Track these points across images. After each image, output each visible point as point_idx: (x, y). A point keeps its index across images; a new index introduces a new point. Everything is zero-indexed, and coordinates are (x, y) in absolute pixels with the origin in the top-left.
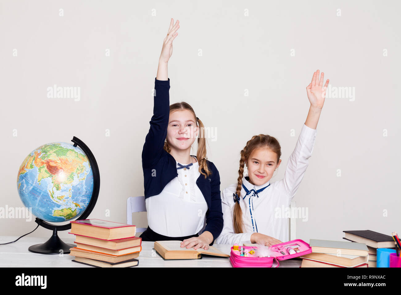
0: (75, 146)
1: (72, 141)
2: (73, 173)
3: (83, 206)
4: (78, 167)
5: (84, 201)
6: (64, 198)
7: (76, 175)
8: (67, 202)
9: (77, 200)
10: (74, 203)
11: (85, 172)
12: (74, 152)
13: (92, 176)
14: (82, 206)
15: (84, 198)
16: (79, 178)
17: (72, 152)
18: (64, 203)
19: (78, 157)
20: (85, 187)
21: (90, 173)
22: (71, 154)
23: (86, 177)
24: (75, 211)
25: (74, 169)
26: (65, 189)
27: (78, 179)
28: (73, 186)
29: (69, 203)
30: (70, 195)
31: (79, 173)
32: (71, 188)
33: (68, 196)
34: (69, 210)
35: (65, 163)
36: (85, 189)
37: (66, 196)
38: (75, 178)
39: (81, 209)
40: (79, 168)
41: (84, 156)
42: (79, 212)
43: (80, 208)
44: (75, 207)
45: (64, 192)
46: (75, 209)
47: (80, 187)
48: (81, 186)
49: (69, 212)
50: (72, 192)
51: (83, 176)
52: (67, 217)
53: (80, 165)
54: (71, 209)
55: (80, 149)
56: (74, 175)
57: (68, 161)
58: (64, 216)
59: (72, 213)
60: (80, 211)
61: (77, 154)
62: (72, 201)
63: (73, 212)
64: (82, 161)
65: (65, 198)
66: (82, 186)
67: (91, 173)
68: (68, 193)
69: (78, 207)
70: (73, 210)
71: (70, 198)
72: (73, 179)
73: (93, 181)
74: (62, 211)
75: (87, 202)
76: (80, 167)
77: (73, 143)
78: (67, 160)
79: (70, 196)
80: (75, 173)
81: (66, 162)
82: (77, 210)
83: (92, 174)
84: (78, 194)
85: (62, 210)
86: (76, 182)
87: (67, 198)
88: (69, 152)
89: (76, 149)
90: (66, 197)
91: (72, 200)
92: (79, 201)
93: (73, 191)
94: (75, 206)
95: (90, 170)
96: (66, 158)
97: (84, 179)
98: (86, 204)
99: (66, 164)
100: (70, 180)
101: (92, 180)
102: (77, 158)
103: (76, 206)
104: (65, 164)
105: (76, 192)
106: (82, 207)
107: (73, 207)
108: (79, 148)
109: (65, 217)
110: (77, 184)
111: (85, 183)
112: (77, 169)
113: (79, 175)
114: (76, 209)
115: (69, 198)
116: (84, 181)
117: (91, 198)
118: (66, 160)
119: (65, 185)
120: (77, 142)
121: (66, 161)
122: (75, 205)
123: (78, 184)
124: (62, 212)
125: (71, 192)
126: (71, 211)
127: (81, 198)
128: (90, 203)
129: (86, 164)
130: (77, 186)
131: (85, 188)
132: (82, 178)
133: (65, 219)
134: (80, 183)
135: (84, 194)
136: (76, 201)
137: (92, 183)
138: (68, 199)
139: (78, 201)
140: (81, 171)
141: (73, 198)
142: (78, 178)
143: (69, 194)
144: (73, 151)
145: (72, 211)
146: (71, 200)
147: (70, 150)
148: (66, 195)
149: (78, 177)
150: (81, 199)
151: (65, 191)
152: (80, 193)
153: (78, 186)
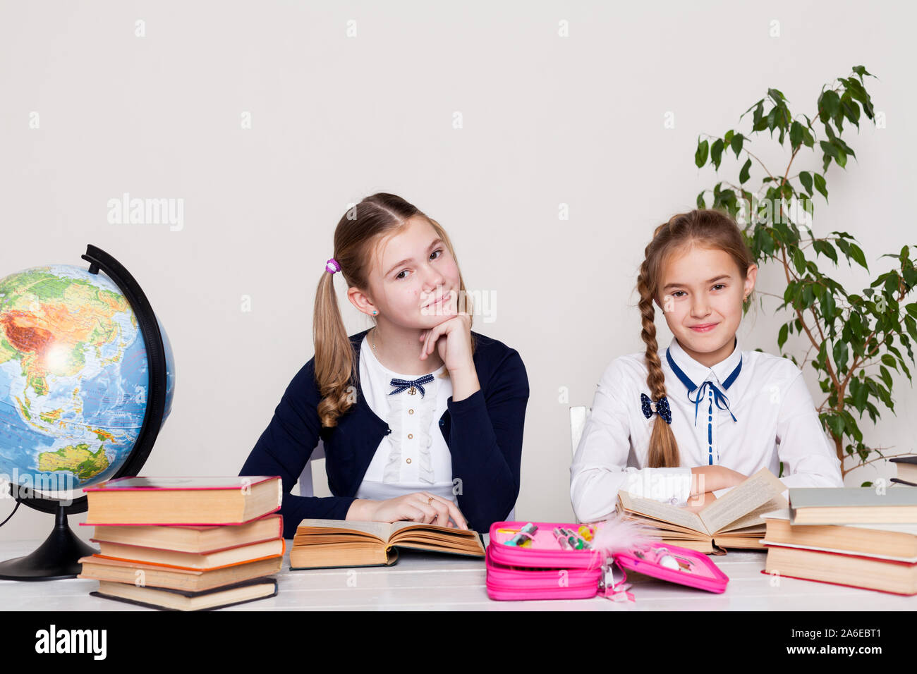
0: (93, 270)
1: (83, 257)
2: (81, 345)
3: (124, 438)
4: (97, 325)
5: (123, 424)
6: (60, 418)
7: (92, 349)
8: (71, 429)
9: (100, 421)
10: (93, 429)
11: (120, 340)
12: (86, 287)
13: (144, 350)
14: (120, 438)
15: (123, 415)
16: (102, 356)
17: (81, 286)
18: (63, 431)
19: (98, 300)
20: (120, 381)
21: (135, 342)
22: (77, 292)
23: (123, 353)
24: (99, 452)
25: (83, 332)
26: (61, 390)
27: (98, 360)
28: (83, 381)
29: (77, 430)
30: (77, 407)
31: (100, 344)
32: (79, 387)
33: (71, 411)
34: (80, 450)
35: (58, 317)
36: (121, 390)
37: (66, 411)
38: (90, 357)
39: (119, 448)
40: (100, 330)
41: (118, 297)
42: (114, 456)
43: (115, 444)
44: (100, 443)
45: (58, 399)
46: (101, 448)
47: (105, 384)
48: (108, 379)
49: (83, 456)
50: (84, 398)
51: (112, 351)
52: (82, 471)
53: (105, 321)
54: (86, 449)
55: (107, 279)
56: (85, 351)
57: (67, 312)
58: (71, 468)
59: (92, 459)
60: (116, 451)
61: (96, 292)
62: (87, 424)
63: (95, 456)
64: (110, 309)
65: (64, 418)
66: (113, 381)
67: (141, 342)
68: (72, 401)
69: (108, 441)
70: (95, 450)
71: (79, 415)
72: (84, 362)
73: (146, 366)
74: (62, 455)
75: (135, 425)
76: (103, 325)
77: (88, 264)
78: (64, 310)
79: (78, 410)
80: (88, 344)
81: (62, 314)
82: (108, 449)
83: (144, 346)
84: (101, 403)
85: (61, 452)
86: (92, 368)
87: (70, 416)
88: (71, 287)
89: (95, 278)
90: (65, 413)
91: (85, 422)
92: (109, 424)
93: (84, 393)
94: (99, 438)
95: (135, 336)
96: (60, 303)
97: (117, 359)
98: (133, 431)
99: (62, 320)
100: (74, 365)
101: (145, 362)
102: (93, 302)
103: (102, 438)
104: (58, 320)
105: (95, 396)
106: (120, 442)
107: (92, 440)
108: (104, 277)
109: (74, 471)
110: (96, 374)
111: (121, 369)
112: (95, 331)
113: (101, 349)
114: (104, 448)
115: (74, 415)
116: (118, 366)
117: (144, 414)
118: (62, 308)
119: (59, 378)
120: (99, 260)
121: (62, 311)
122: (97, 436)
123: (99, 375)
124: (61, 458)
125: (79, 397)
126: (87, 453)
127: (112, 416)
128: (142, 428)
129: (125, 317)
130: (94, 379)
131: (122, 385)
132: (111, 358)
133: (77, 477)
134: (106, 371)
135: (119, 401)
136: (97, 423)
137: (145, 370)
138: (74, 420)
139: (105, 425)
140: (105, 336)
141: (87, 415)
142: (99, 357)
143: (73, 404)
144: (84, 283)
145: (91, 454)
146: (83, 420)
147: (77, 281)
148: (64, 408)
149: (98, 354)
150: (112, 418)
151: (61, 395)
152: (106, 401)
153: (99, 380)
